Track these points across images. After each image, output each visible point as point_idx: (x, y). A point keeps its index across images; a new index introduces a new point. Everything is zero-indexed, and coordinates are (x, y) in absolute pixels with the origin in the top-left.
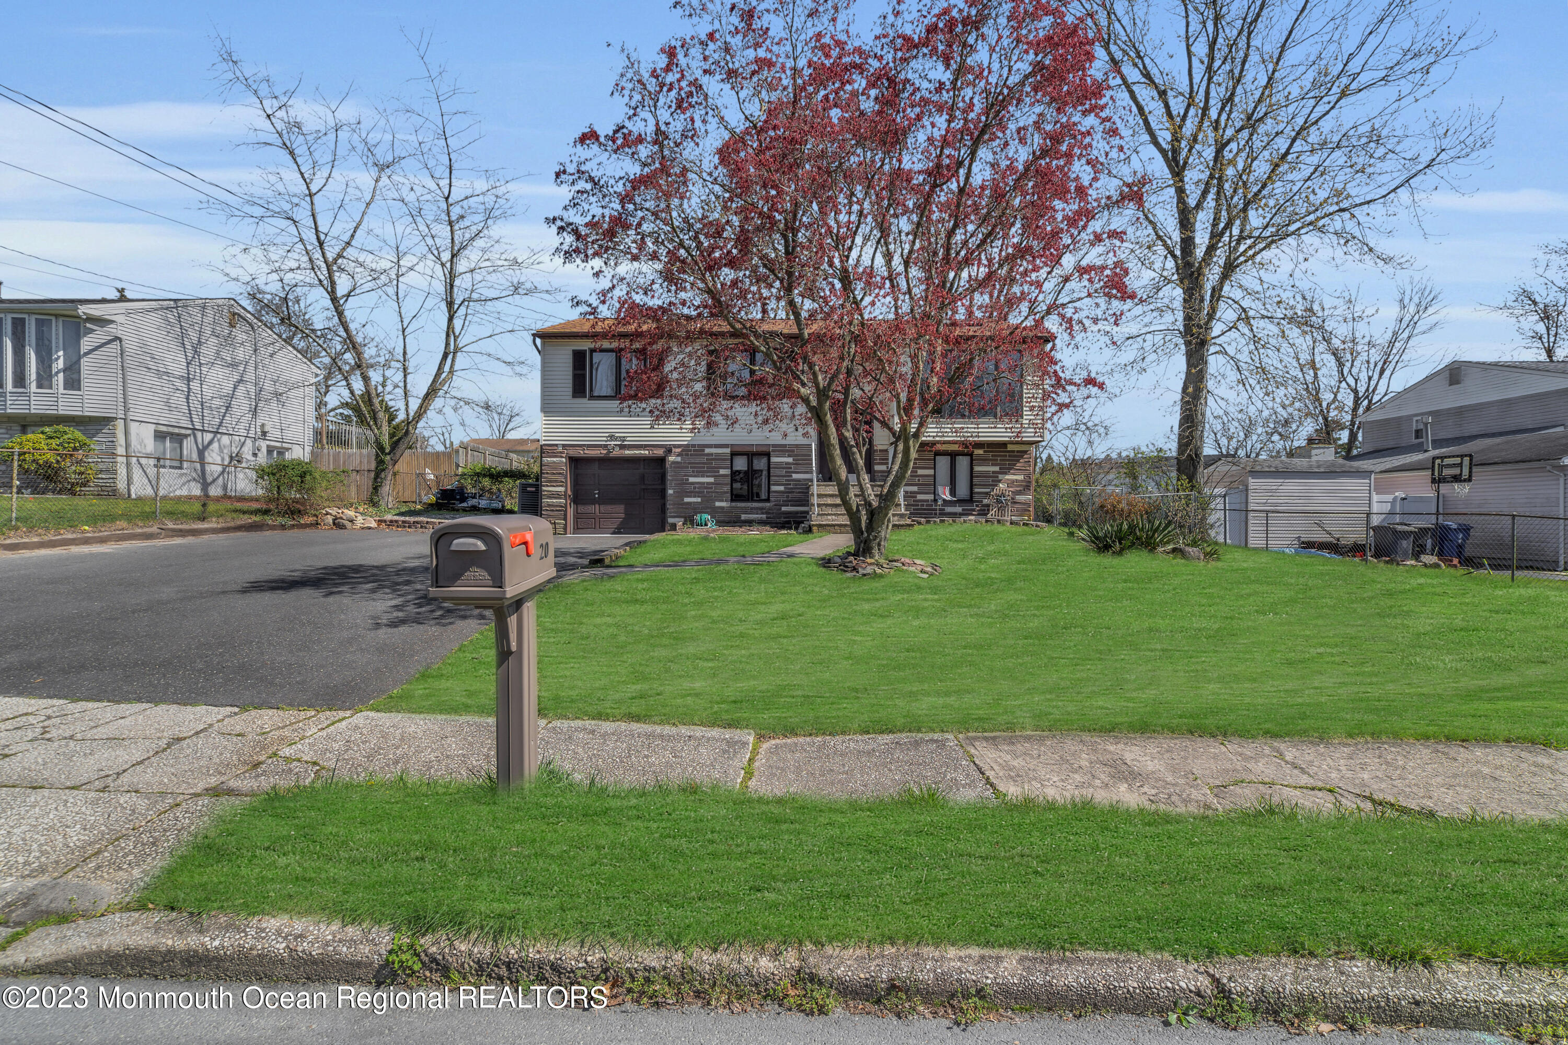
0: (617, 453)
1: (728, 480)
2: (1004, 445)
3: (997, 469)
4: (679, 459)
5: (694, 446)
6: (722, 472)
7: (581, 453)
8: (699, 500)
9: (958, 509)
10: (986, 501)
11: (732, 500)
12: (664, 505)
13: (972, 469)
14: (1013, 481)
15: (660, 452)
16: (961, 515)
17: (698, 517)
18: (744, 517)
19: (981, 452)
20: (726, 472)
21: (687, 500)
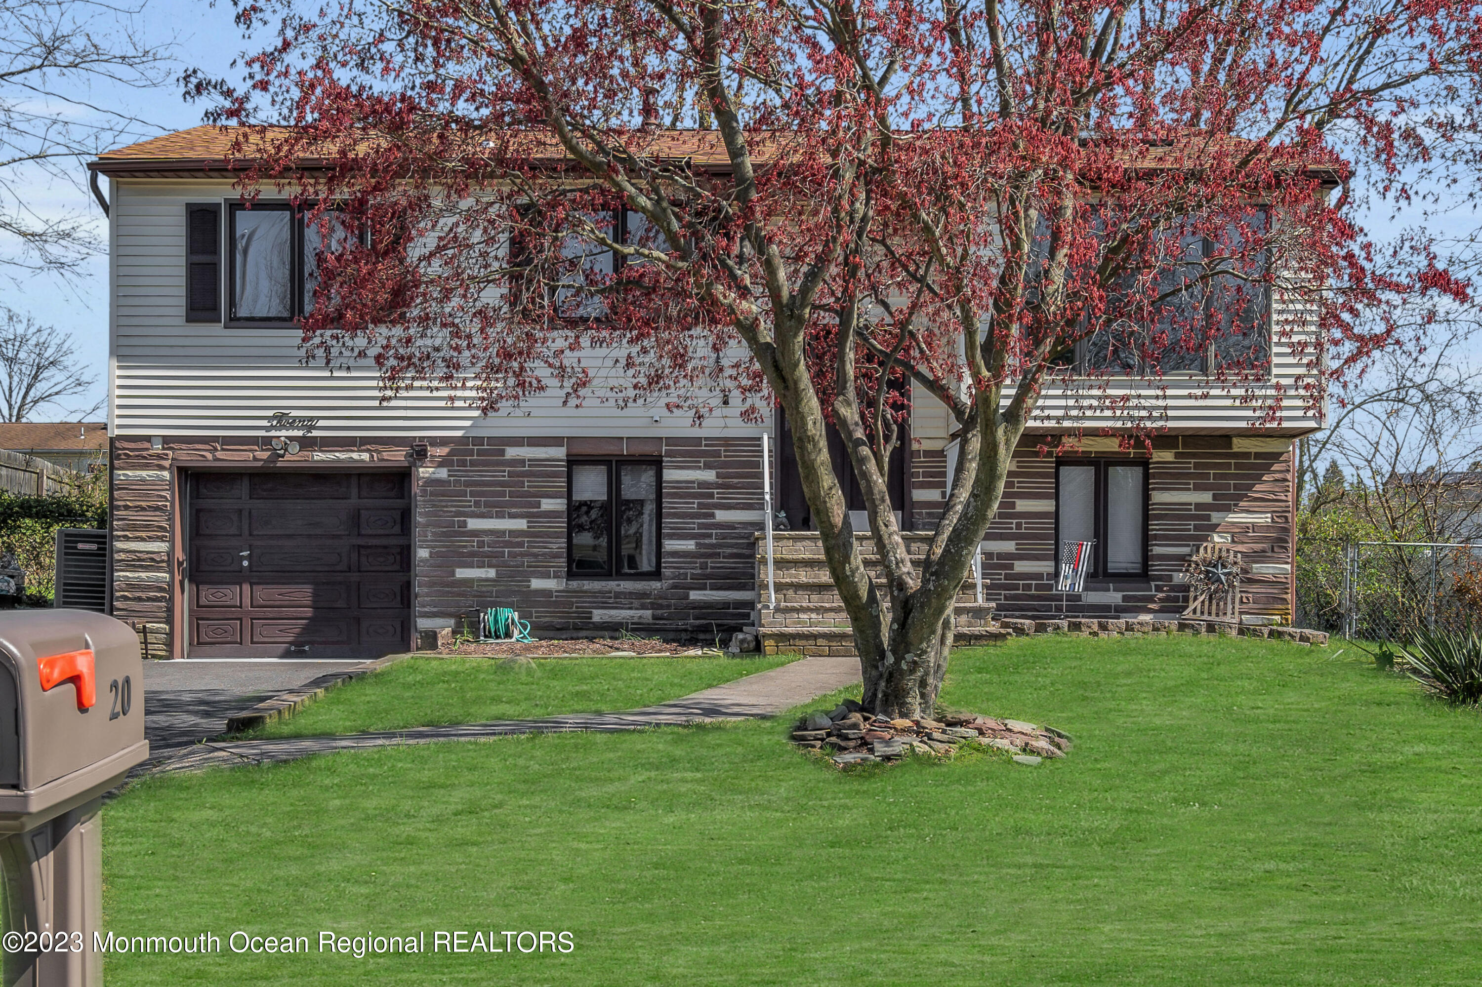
0: (294, 457)
1: (562, 525)
2: (1224, 438)
3: (1206, 497)
4: (443, 473)
5: (478, 440)
6: (548, 505)
7: (207, 458)
8: (491, 573)
9: (1114, 597)
10: (1179, 577)
11: (571, 575)
12: (407, 586)
13: (1146, 497)
14: (1246, 529)
15: (397, 456)
16: (1119, 611)
17: (488, 617)
18: (598, 616)
19: (1167, 456)
20: (553, 504)
21: (462, 573)
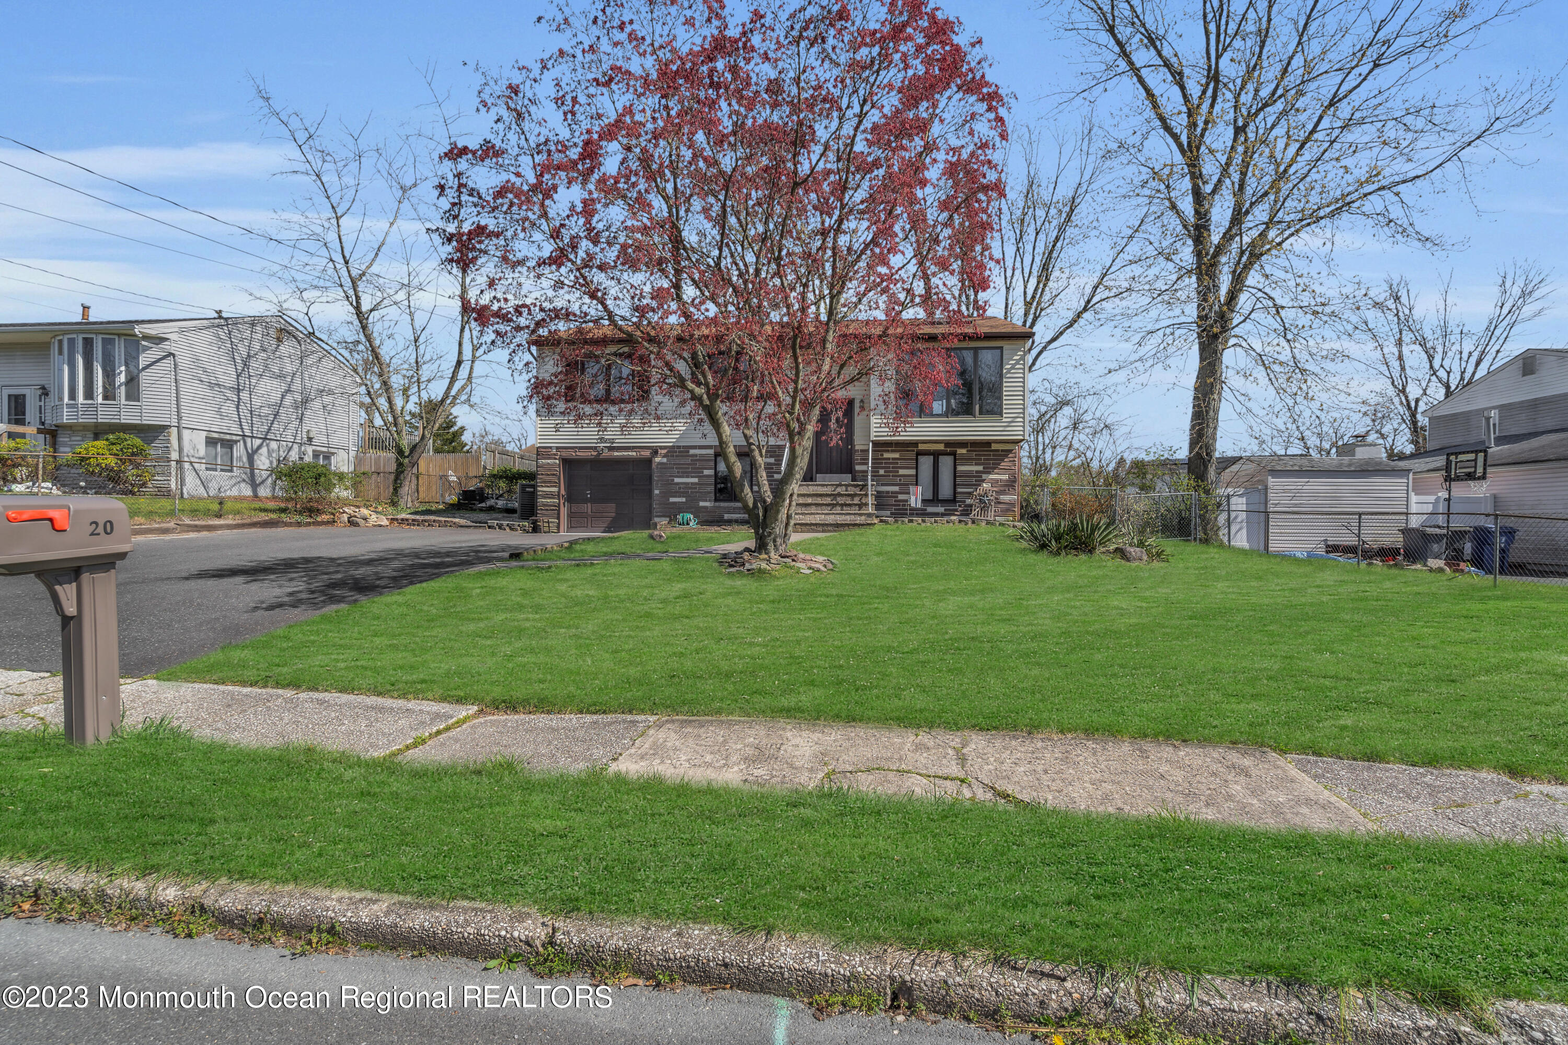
0: (606, 454)
1: (713, 480)
2: (988, 444)
3: (980, 468)
4: (665, 460)
5: (679, 447)
6: (706, 472)
7: (573, 454)
8: (684, 500)
9: (941, 509)
10: (968, 501)
11: (716, 500)
12: (651, 505)
13: (955, 468)
14: (997, 481)
15: (647, 453)
16: (943, 515)
17: (680, 517)
18: (726, 516)
19: (964, 451)
20: (711, 472)
21: (672, 500)
